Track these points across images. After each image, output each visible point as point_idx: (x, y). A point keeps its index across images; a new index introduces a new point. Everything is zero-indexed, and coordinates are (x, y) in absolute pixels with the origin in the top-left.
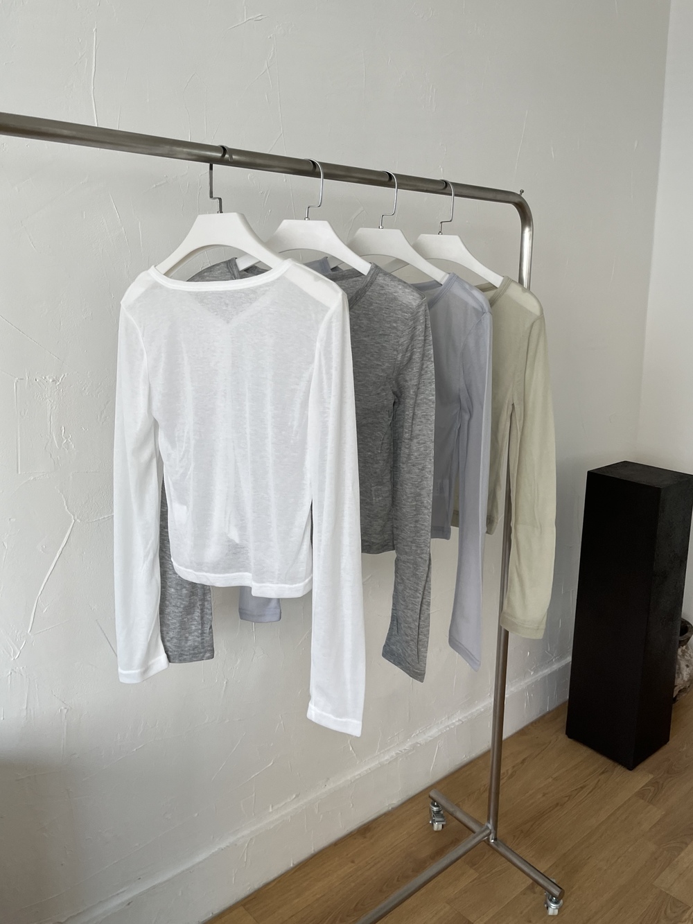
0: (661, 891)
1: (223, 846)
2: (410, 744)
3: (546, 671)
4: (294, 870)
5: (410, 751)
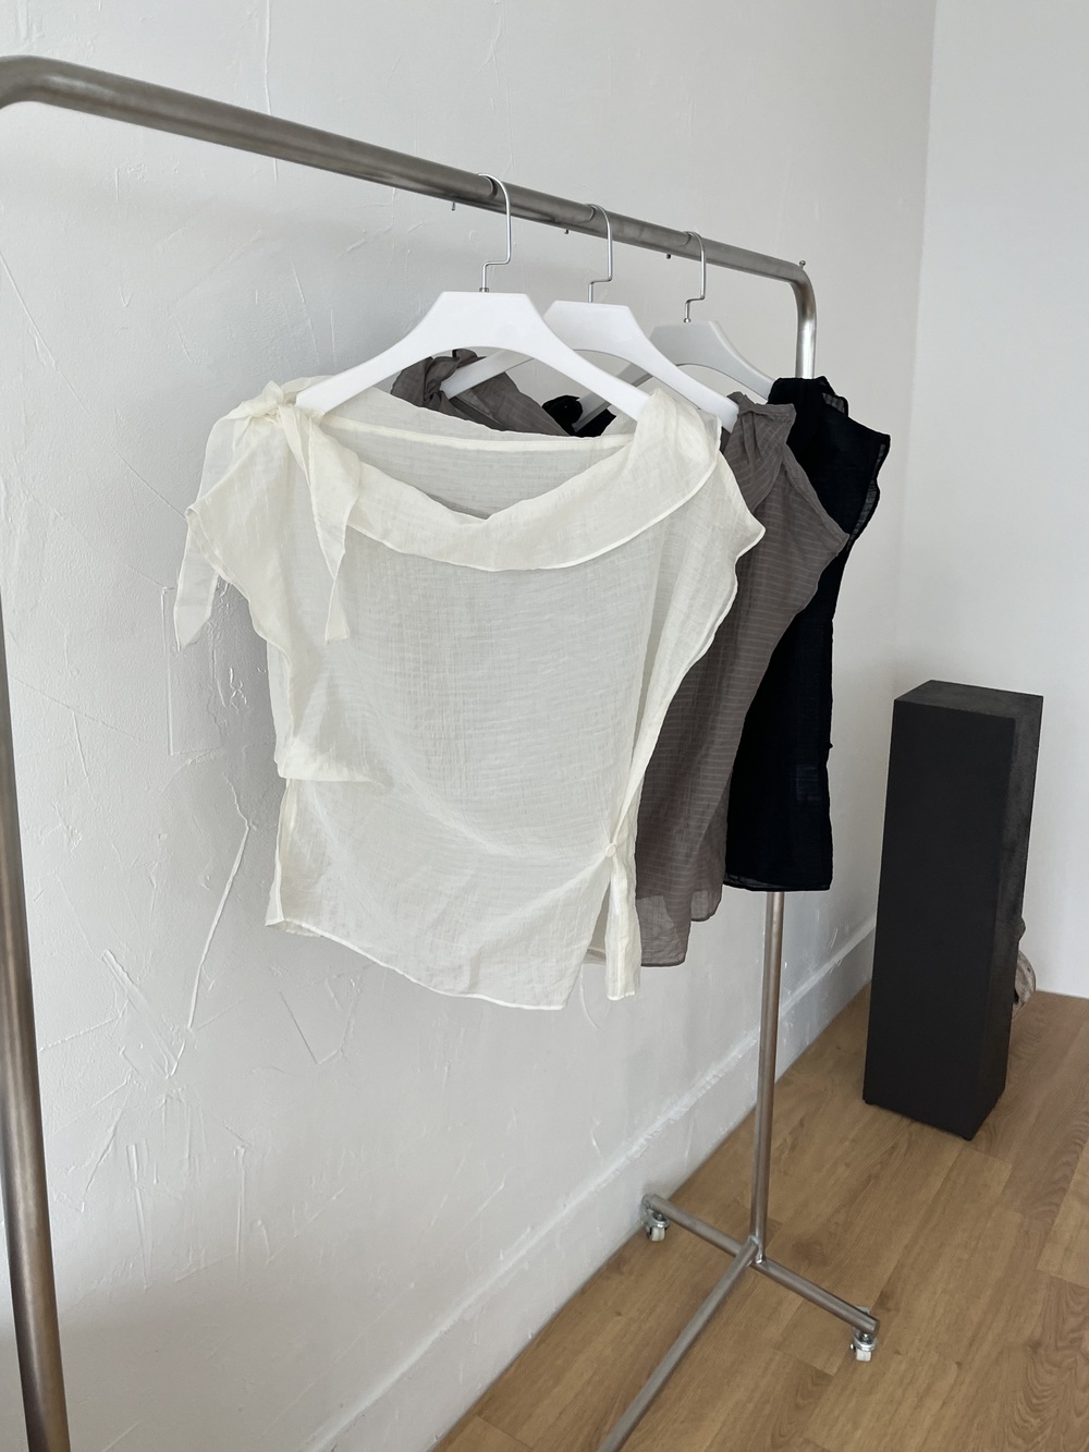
0: (1052, 1277)
1: (444, 1328)
2: (661, 1123)
3: (804, 989)
4: (535, 1343)
5: (663, 1133)
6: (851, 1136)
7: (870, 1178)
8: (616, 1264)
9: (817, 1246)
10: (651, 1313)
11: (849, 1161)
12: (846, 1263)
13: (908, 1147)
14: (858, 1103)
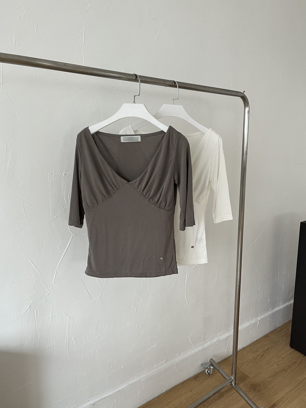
1: (134, 381)
2: (216, 339)
3: (277, 309)
4: (165, 394)
5: (216, 342)
6: (282, 357)
7: (284, 370)
8: (196, 377)
9: (259, 387)
10: (200, 394)
11: (279, 364)
12: (266, 393)
13: (300, 363)
14: (289, 347)
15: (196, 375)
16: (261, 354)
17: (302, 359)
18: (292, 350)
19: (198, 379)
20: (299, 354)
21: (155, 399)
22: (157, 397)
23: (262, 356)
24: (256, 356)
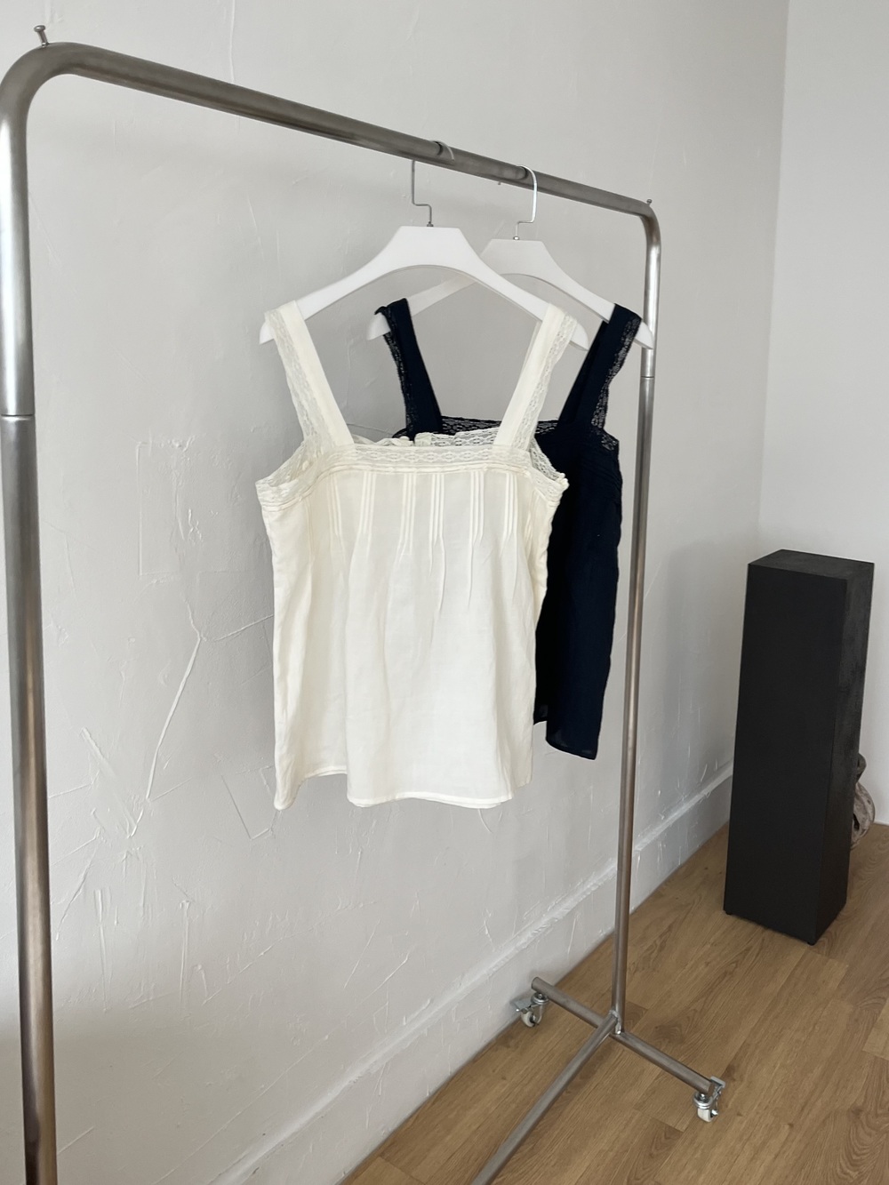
0: (876, 1058)
2: (546, 920)
3: (676, 815)
4: (432, 1100)
5: (548, 929)
6: (712, 940)
7: (725, 974)
8: (510, 1036)
9: (677, 1028)
10: (531, 1079)
11: (709, 960)
12: (701, 1041)
13: (760, 950)
14: (720, 914)
15: (503, 1031)
16: (658, 943)
17: (763, 940)
18: (732, 919)
19: (512, 1043)
20: (751, 926)
21: (407, 1121)
22: (411, 1116)
23: (662, 948)
24: (648, 950)
